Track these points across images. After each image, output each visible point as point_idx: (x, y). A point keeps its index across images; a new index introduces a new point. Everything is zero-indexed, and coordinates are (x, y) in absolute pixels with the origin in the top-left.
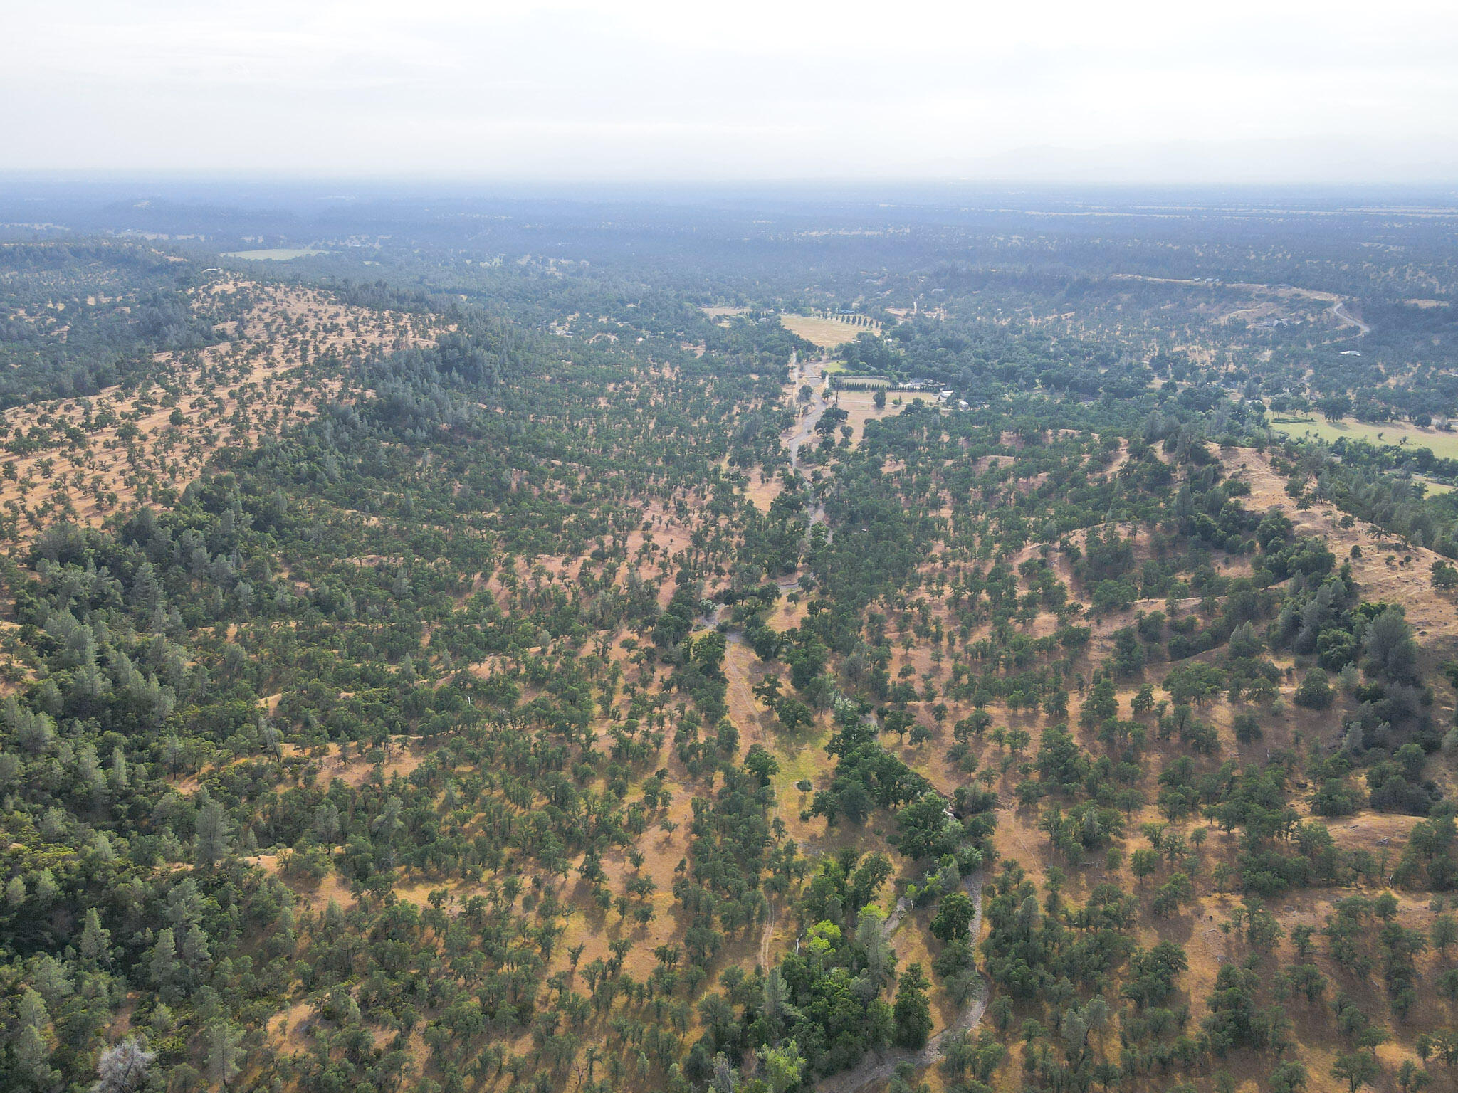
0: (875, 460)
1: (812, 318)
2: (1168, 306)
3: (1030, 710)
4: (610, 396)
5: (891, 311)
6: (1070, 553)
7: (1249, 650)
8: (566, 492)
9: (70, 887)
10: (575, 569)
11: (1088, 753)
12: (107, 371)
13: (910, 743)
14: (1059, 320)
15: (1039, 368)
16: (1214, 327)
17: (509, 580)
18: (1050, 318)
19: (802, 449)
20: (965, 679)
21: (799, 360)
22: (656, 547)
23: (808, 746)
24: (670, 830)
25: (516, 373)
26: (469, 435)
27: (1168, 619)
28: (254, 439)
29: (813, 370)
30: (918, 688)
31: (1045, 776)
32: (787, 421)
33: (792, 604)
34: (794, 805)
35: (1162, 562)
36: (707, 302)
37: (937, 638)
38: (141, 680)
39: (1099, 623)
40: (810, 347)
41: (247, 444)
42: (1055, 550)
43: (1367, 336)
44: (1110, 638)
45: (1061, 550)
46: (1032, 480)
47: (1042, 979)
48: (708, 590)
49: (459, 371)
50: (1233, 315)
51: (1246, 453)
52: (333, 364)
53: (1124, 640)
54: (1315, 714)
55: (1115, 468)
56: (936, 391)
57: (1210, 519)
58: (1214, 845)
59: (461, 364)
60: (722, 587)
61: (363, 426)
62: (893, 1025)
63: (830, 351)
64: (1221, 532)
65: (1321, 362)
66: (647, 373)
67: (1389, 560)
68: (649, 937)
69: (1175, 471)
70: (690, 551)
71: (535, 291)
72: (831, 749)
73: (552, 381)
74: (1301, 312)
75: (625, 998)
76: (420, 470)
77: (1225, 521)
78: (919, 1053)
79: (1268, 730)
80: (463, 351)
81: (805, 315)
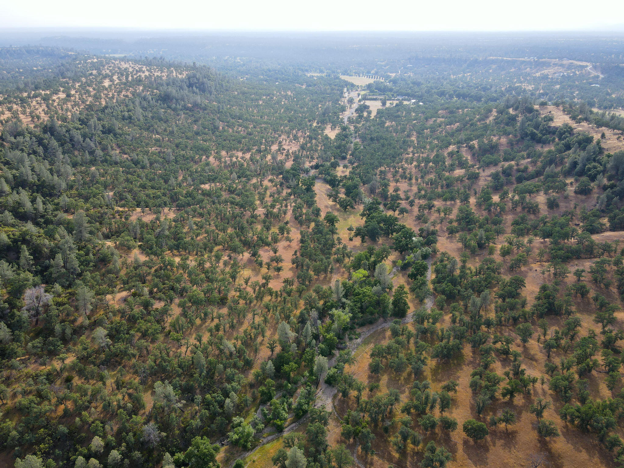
0: (382, 121)
1: (353, 77)
2: (513, 70)
3: (453, 202)
4: (263, 100)
5: (389, 74)
6: (471, 148)
7: (554, 176)
8: (244, 131)
9: (15, 241)
10: (248, 156)
11: (480, 215)
12: (39, 83)
13: (398, 215)
14: (464, 76)
15: (455, 91)
16: (534, 77)
17: (218, 158)
18: (460, 76)
19: (349, 118)
20: (423, 192)
21: (348, 90)
22: (284, 149)
23: (352, 216)
24: (290, 241)
25: (222, 90)
26: (201, 109)
27: (515, 168)
28: (104, 103)
29: (354, 94)
30: (402, 196)
31: (460, 224)
32: (343, 109)
33: (345, 169)
34: (347, 236)
35: (512, 149)
36: (307, 71)
37: (410, 179)
38: (50, 175)
39: (484, 170)
40: (353, 85)
41: (100, 104)
42: (464, 147)
43: (603, 79)
44: (489, 176)
45: (466, 147)
46: (452, 126)
47: (459, 291)
48: (307, 165)
49: (197, 88)
50: (543, 72)
51: (551, 108)
52: (140, 81)
53: (495, 176)
54: (584, 197)
55: (491, 118)
56: (409, 100)
57: (535, 131)
58: (537, 245)
59: (197, 85)
60: (313, 163)
61: (153, 103)
62: (391, 306)
63: (361, 86)
64: (540, 135)
65: (582, 88)
66: (280, 93)
67: (618, 139)
68: (280, 278)
69: (518, 117)
70: (299, 151)
71: (231, 67)
72: (363, 215)
73: (238, 94)
74: (573, 70)
75: (270, 298)
76: (179, 120)
77: (542, 131)
78: (403, 319)
79: (562, 204)
80: (198, 80)
81: (350, 76)
